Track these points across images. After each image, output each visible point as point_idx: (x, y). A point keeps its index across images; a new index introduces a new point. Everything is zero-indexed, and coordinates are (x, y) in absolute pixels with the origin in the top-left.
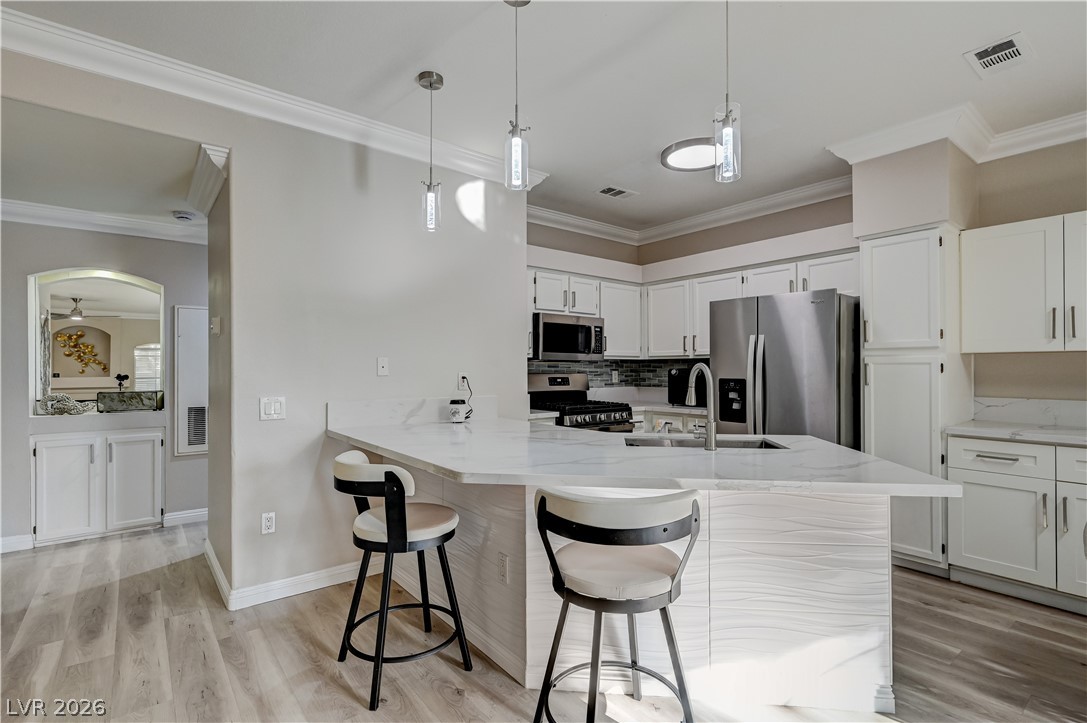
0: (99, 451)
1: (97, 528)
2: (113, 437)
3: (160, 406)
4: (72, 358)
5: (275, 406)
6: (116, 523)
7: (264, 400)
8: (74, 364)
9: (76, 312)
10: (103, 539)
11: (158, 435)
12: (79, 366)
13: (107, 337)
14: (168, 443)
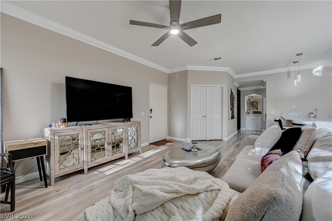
0: (253, 119)
1: (253, 129)
2: (255, 117)
3: (261, 113)
4: (252, 107)
5: (273, 112)
6: (255, 129)
7: (271, 112)
8: (252, 108)
9: (252, 99)
10: (253, 131)
11: (261, 118)
12: (253, 108)
13: (257, 103)
14: (262, 119)
